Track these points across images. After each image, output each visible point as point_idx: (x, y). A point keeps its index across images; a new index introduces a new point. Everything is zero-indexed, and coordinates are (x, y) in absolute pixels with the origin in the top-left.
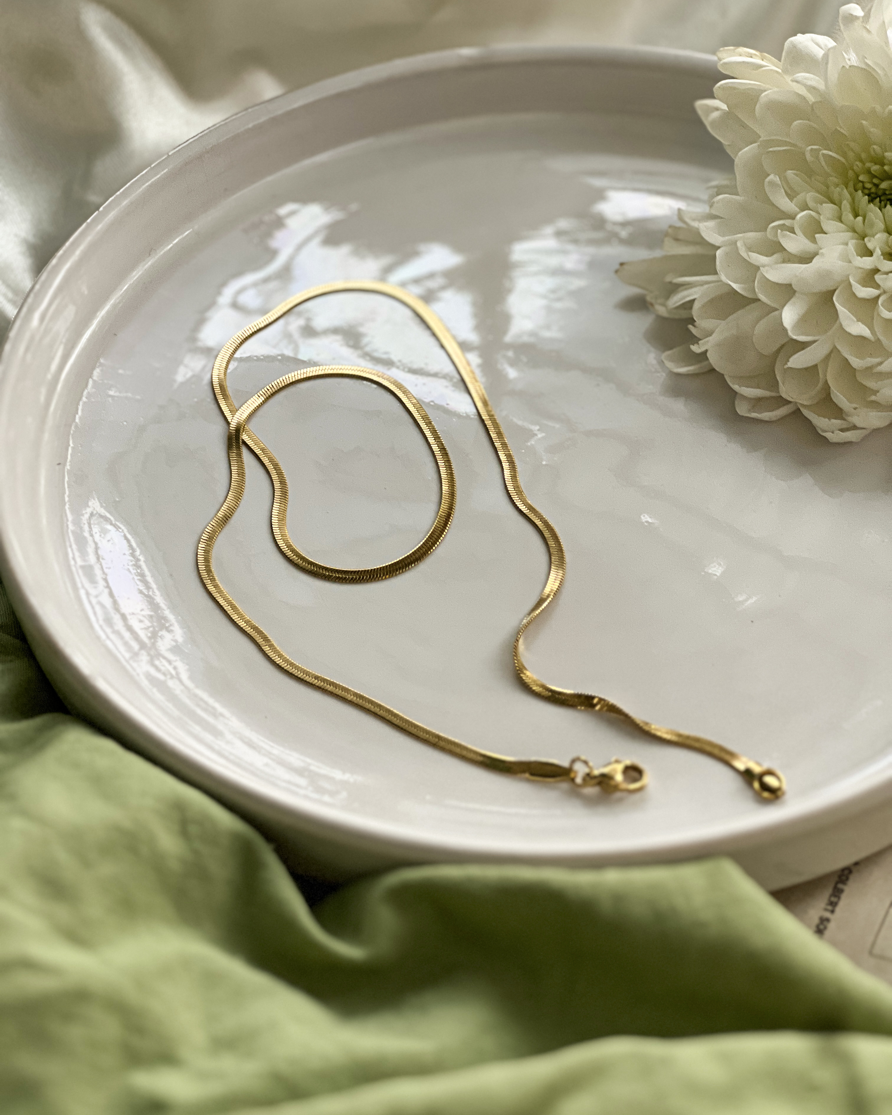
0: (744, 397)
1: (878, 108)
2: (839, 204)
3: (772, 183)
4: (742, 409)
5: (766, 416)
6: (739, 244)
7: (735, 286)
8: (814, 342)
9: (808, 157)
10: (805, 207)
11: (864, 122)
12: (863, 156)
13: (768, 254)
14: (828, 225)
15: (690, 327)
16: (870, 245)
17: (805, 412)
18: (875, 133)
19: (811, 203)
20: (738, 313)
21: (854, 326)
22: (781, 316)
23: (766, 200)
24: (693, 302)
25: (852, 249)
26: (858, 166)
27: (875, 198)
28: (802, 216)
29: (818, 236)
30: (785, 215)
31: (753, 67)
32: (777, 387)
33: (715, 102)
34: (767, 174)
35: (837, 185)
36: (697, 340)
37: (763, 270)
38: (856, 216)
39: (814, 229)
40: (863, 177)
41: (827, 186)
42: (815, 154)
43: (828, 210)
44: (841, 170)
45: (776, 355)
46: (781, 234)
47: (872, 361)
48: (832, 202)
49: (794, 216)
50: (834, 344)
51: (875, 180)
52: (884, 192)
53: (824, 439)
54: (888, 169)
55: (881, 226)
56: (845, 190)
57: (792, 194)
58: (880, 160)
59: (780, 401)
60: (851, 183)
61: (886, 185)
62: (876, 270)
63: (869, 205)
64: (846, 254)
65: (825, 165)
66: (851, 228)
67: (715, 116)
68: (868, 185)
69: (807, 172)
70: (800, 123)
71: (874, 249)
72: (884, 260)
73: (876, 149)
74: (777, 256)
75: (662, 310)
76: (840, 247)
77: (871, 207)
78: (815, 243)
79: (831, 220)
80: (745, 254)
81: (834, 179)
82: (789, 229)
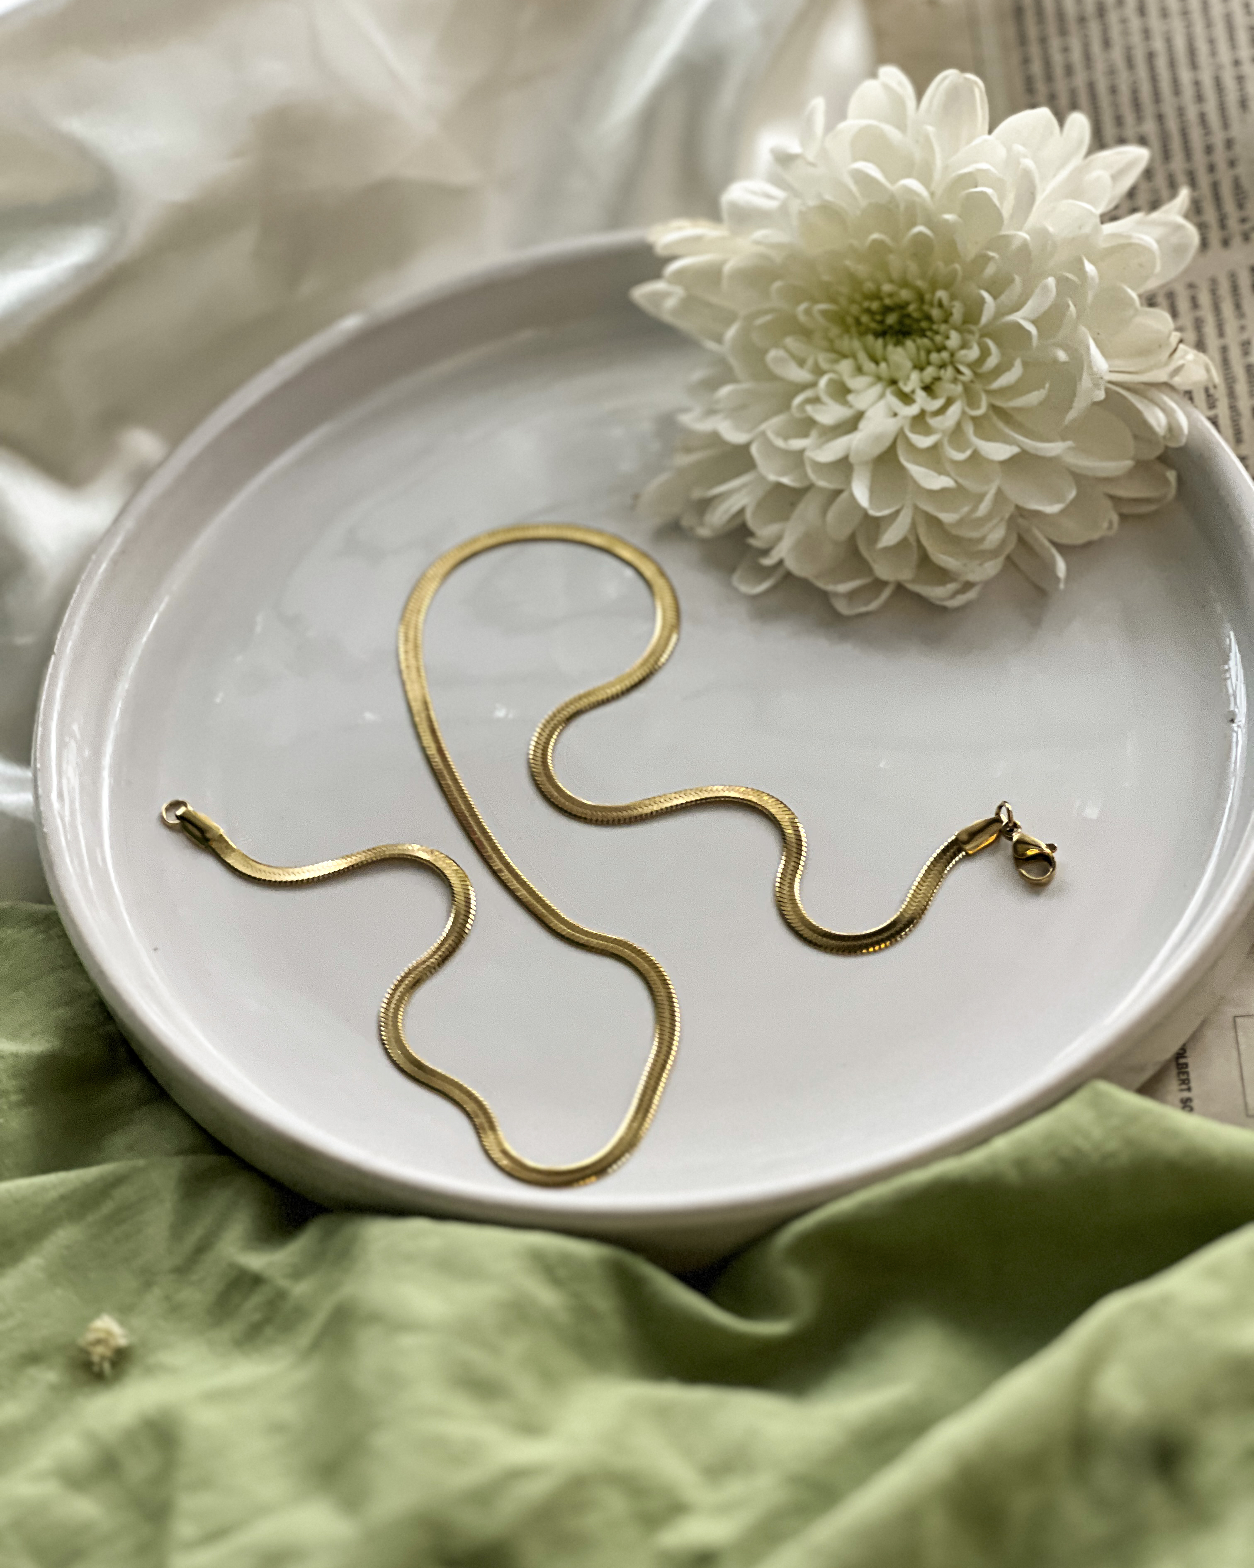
0: (838, 595)
1: (855, 243)
2: (854, 356)
3: (779, 360)
4: (842, 607)
5: (873, 606)
6: (771, 435)
7: (786, 480)
8: (897, 512)
9: (802, 318)
10: (819, 372)
11: (848, 263)
12: (858, 296)
13: (805, 435)
14: (856, 383)
15: (752, 541)
16: (907, 389)
17: (911, 587)
18: (861, 270)
19: (824, 365)
20: (801, 507)
21: (936, 482)
22: (852, 496)
23: (773, 377)
24: (742, 511)
25: (891, 400)
26: (855, 309)
27: (888, 337)
28: (823, 382)
29: (850, 398)
30: (804, 387)
31: (698, 239)
32: (870, 571)
33: (658, 286)
34: (765, 351)
35: (840, 337)
36: (765, 552)
37: (809, 454)
38: (877, 363)
39: (841, 392)
40: (865, 319)
41: (831, 341)
42: (808, 312)
43: (845, 367)
44: (839, 319)
45: (852, 538)
46: (809, 408)
47: (966, 509)
48: (844, 356)
49: (813, 385)
50: (916, 508)
51: (878, 317)
52: (891, 327)
53: (944, 609)
54: (888, 301)
55: (909, 364)
56: (851, 338)
57: (801, 363)
58: (877, 296)
59: (879, 584)
60: (853, 330)
61: (891, 319)
62: (923, 413)
63: (885, 346)
64: (889, 408)
65: (821, 320)
66: (879, 378)
67: (670, 303)
68: (873, 325)
69: (805, 333)
70: (778, 284)
71: (913, 392)
72: (929, 399)
73: (869, 286)
74: (814, 433)
75: (704, 532)
76: (882, 403)
77: (890, 348)
78: (851, 406)
79: (853, 376)
80: (780, 443)
81: (835, 331)
82: (816, 400)
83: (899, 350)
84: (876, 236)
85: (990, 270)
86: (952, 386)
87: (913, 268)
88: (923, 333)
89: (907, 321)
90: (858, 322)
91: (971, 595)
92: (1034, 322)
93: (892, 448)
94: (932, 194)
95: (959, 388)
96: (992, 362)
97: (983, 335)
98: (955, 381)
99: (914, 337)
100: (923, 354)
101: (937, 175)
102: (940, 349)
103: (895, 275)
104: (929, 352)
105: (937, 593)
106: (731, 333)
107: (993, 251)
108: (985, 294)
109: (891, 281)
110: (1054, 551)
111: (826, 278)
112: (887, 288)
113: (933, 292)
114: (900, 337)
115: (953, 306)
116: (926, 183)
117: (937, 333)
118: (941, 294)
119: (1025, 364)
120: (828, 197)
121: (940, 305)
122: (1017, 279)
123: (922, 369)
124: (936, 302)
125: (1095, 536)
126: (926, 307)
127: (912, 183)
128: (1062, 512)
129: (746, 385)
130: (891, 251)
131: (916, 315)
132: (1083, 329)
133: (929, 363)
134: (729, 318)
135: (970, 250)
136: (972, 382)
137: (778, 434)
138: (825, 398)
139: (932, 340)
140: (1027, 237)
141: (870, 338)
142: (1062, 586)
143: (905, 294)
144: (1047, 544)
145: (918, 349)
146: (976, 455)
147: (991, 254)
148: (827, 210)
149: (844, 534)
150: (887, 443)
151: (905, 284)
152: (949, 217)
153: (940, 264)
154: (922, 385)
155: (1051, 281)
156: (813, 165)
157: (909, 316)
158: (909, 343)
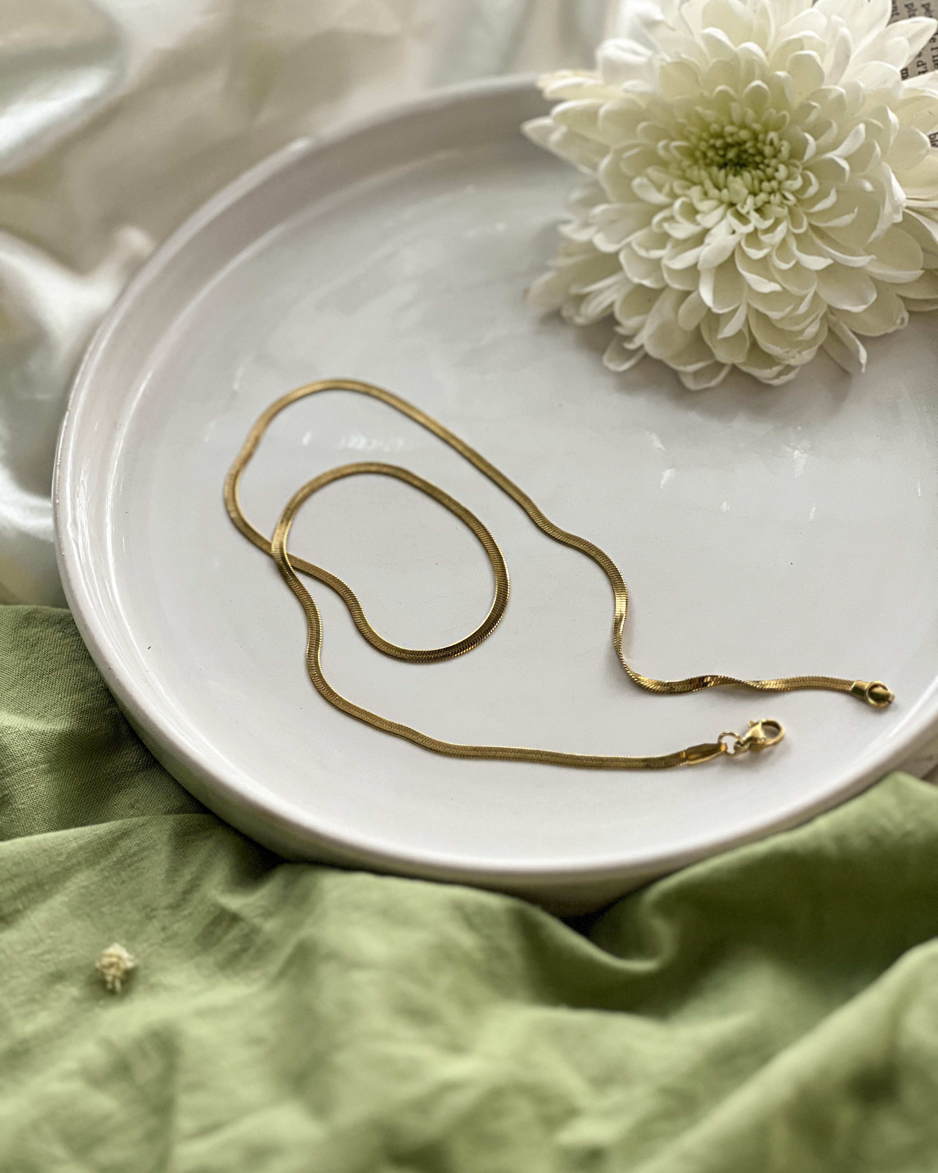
0: (685, 374)
1: (706, 93)
2: (702, 184)
3: (641, 186)
4: (690, 384)
5: (714, 383)
6: (635, 246)
7: (647, 283)
8: (735, 311)
9: (662, 153)
10: (674, 196)
11: (699, 109)
12: (705, 135)
13: (663, 247)
14: (703, 206)
15: (620, 330)
16: (743, 211)
17: (744, 368)
18: (710, 114)
19: (678, 191)
20: (657, 305)
21: (767, 287)
22: (699, 297)
23: (637, 199)
24: (611, 305)
25: (731, 220)
26: (703, 146)
27: (728, 168)
28: (678, 204)
29: (699, 217)
30: (662, 207)
31: (577, 86)
32: (712, 355)
33: (545, 121)
34: (632, 179)
35: (690, 167)
36: (629, 338)
37: (665, 262)
38: (720, 190)
39: (691, 212)
40: (711, 154)
41: (684, 171)
42: (666, 148)
43: (695, 192)
44: (690, 153)
45: (698, 328)
46: (666, 226)
47: (789, 309)
48: (695, 184)
49: (669, 206)
50: (749, 305)
51: (721, 152)
52: (730, 160)
53: (770, 387)
54: (729, 140)
55: (745, 191)
56: (699, 169)
57: (659, 188)
58: (720, 135)
59: (719, 366)
60: (701, 162)
61: (731, 154)
62: (756, 230)
63: (726, 176)
64: (730, 226)
65: (675, 153)
66: (721, 202)
67: (555, 137)
68: (717, 158)
69: (663, 164)
70: (642, 125)
71: (748, 213)
72: (761, 220)
73: (715, 127)
74: (669, 246)
75: (580, 320)
76: (724, 223)
77: (731, 178)
78: (698, 224)
79: (701, 200)
80: (642, 253)
81: (686, 163)
82: (671, 219)
83: (738, 179)
84: (721, 88)
85: (812, 117)
86: (780, 209)
87: (750, 113)
88: (757, 167)
89: (745, 156)
90: (705, 155)
91: (791, 376)
92: (847, 159)
93: (732, 258)
94: (767, 54)
95: (786, 211)
96: (812, 190)
97: (805, 169)
98: (781, 205)
99: (749, 168)
100: (756, 182)
101: (771, 40)
102: (770, 179)
103: (735, 117)
104: (761, 181)
105: (764, 374)
106: (605, 163)
107: (814, 101)
108: (808, 136)
109: (732, 123)
110: (858, 342)
111: (681, 120)
112: (729, 129)
113: (766, 133)
114: (738, 168)
115: (781, 145)
116: (763, 46)
117: (768, 166)
118: (772, 135)
119: (838, 192)
120: (684, 56)
121: (772, 143)
122: (835, 125)
123: (755, 194)
124: (768, 141)
125: (891, 330)
126: (759, 145)
127: (752, 46)
128: (866, 310)
129: (616, 206)
130: (733, 99)
131: (751, 151)
132: (886, 165)
133: (761, 190)
134: (603, 151)
135: (796, 100)
136: (795, 205)
137: (641, 245)
138: (679, 218)
139: (764, 171)
140: (843, 91)
141: (715, 169)
142: (863, 370)
143: (744, 134)
144: (852, 336)
145: (753, 179)
146: (798, 267)
147: (814, 104)
148: (682, 65)
149: (691, 326)
150: (728, 254)
151: (743, 126)
152: (781, 74)
153: (773, 111)
154: (754, 207)
155: (862, 127)
156: (672, 29)
157: (746, 151)
158: (746, 175)
